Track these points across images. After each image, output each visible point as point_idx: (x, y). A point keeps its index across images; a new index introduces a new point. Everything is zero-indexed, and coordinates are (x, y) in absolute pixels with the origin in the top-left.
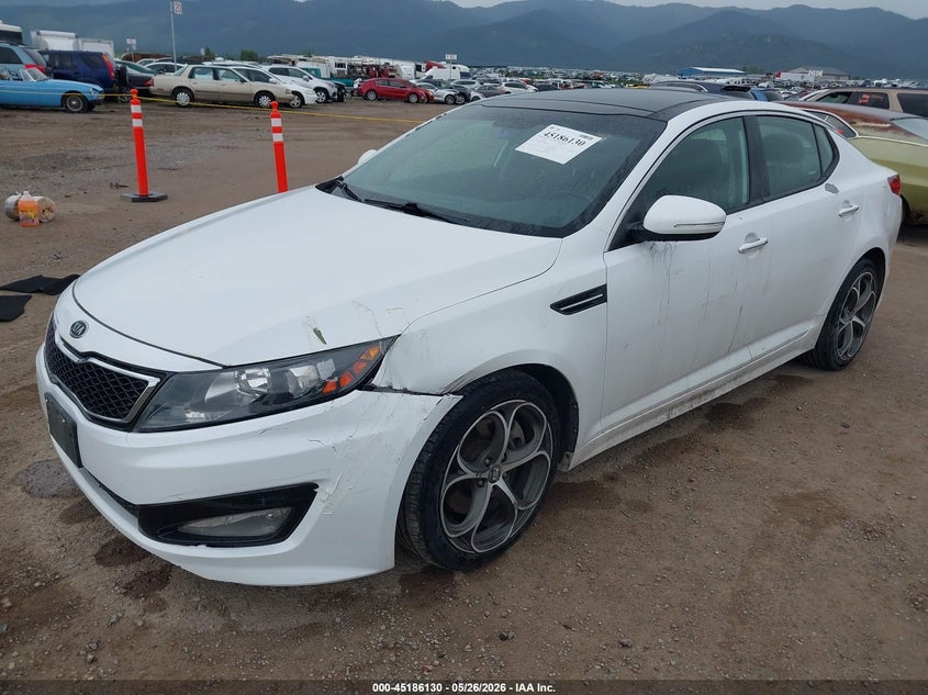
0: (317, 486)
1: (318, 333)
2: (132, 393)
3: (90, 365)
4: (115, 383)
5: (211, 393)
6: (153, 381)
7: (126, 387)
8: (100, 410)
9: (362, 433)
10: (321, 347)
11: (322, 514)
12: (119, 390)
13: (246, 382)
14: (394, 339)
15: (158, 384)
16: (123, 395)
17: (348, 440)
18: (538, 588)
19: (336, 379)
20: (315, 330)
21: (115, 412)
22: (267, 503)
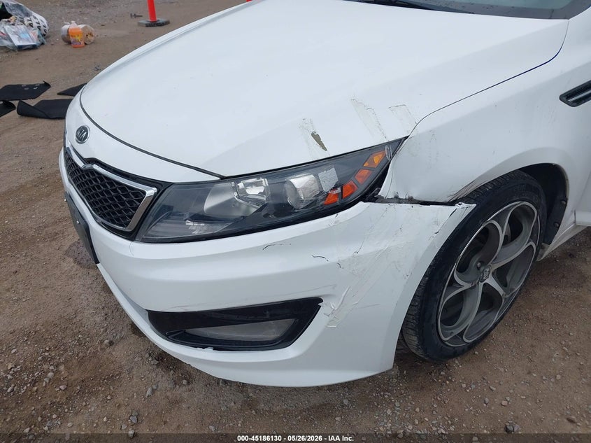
0: (321, 301)
1: (317, 138)
2: (131, 203)
3: (93, 172)
4: (115, 191)
5: (210, 203)
6: (151, 192)
7: (125, 196)
8: (105, 216)
9: (368, 248)
10: (322, 155)
11: (326, 327)
12: (119, 198)
13: (244, 191)
14: (400, 142)
15: (155, 194)
16: (123, 204)
17: (354, 257)
18: (529, 373)
19: (339, 190)
20: (313, 135)
21: (118, 219)
22: (271, 315)
